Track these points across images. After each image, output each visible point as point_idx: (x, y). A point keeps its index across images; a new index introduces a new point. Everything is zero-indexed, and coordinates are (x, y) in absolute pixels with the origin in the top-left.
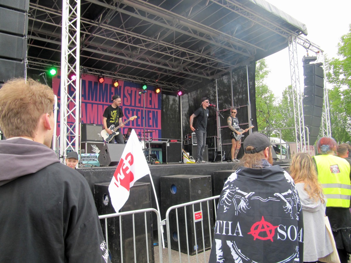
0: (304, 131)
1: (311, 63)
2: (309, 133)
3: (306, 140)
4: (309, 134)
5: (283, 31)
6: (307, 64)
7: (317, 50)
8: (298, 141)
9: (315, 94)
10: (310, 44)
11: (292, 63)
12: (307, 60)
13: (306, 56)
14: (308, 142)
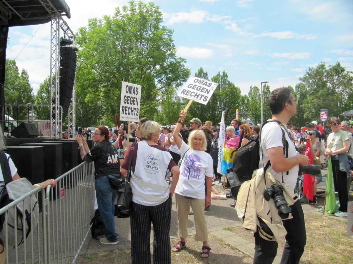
0: (59, 110)
1: (66, 46)
2: (63, 112)
3: (60, 119)
4: (63, 114)
5: (50, 6)
6: (63, 46)
7: (72, 35)
8: (52, 120)
9: (70, 77)
10: (68, 28)
11: (53, 41)
12: (64, 42)
13: (63, 38)
14: (61, 121)
